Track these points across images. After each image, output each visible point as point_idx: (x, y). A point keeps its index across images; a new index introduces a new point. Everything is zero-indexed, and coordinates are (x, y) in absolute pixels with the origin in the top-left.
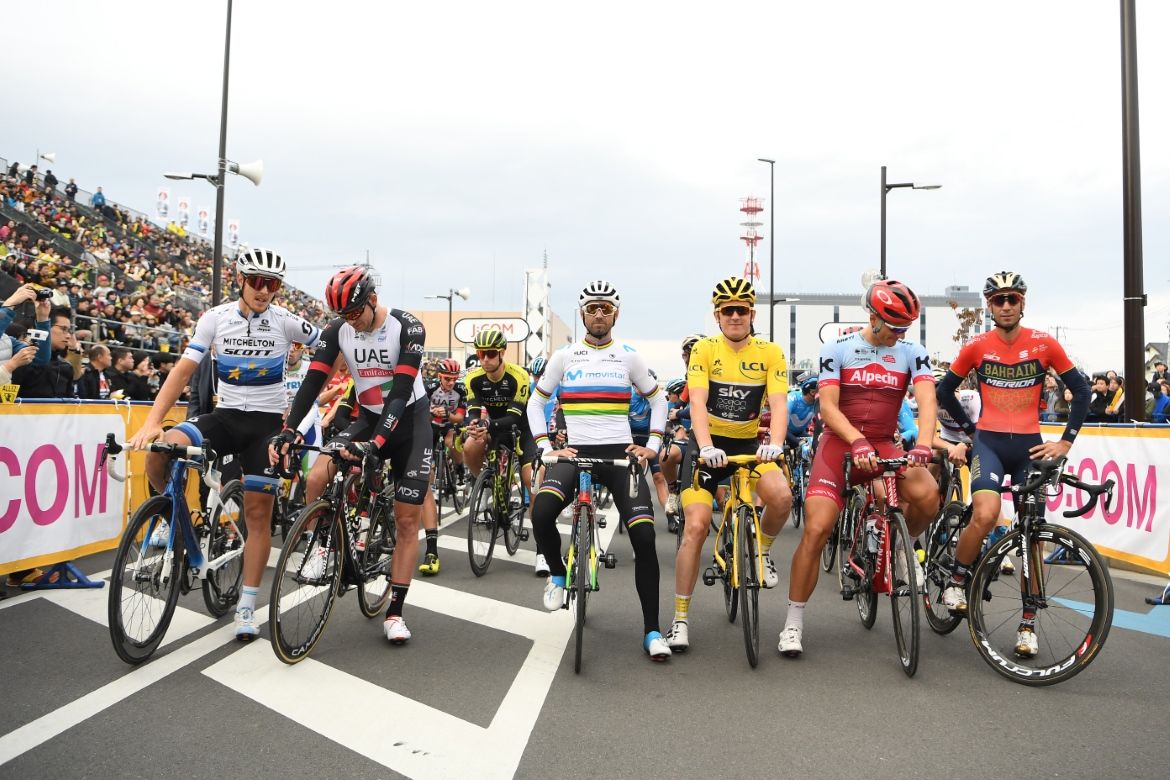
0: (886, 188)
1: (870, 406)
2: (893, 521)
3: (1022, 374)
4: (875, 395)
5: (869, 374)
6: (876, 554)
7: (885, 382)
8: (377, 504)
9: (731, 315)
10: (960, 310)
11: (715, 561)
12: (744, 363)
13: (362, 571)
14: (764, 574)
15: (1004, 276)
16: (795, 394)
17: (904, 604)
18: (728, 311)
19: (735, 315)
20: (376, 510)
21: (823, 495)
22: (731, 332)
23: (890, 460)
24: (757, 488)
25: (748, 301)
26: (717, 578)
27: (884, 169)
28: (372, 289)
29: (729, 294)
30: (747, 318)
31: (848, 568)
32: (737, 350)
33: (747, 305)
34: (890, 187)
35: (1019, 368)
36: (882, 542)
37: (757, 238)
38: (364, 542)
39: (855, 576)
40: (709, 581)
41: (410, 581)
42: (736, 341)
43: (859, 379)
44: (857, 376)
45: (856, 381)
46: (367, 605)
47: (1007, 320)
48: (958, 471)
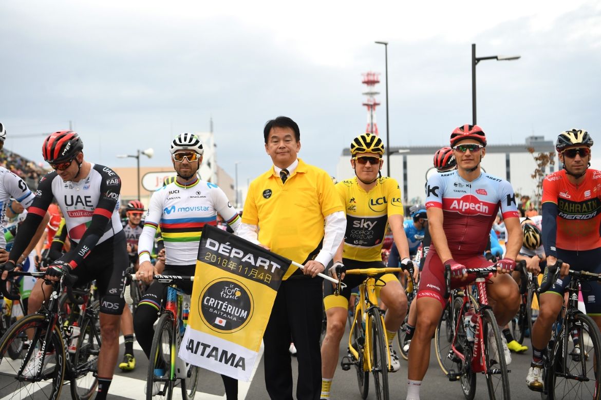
0: (475, 61)
1: (465, 230)
2: (485, 316)
3: (586, 210)
4: (470, 221)
5: (465, 204)
6: (473, 342)
7: (478, 210)
8: (86, 315)
9: (364, 163)
10: (536, 155)
11: (350, 352)
12: (372, 201)
13: (73, 369)
14: (391, 362)
15: (575, 133)
16: (409, 222)
17: (496, 380)
18: (363, 160)
19: (368, 164)
20: (85, 321)
21: (431, 296)
22: (364, 176)
23: (481, 269)
24: (382, 294)
25: (379, 154)
26: (352, 364)
27: (474, 46)
28: (81, 148)
29: (365, 147)
30: (376, 166)
31: (452, 354)
32: (367, 190)
33: (377, 157)
34: (479, 60)
35: (584, 205)
36: (477, 333)
37: (375, 104)
38: (75, 346)
39: (457, 360)
40: (346, 367)
41: (112, 376)
42: (368, 183)
43: (457, 208)
44: (455, 204)
45: (454, 208)
46: (78, 396)
47: (578, 169)
48: (536, 279)
